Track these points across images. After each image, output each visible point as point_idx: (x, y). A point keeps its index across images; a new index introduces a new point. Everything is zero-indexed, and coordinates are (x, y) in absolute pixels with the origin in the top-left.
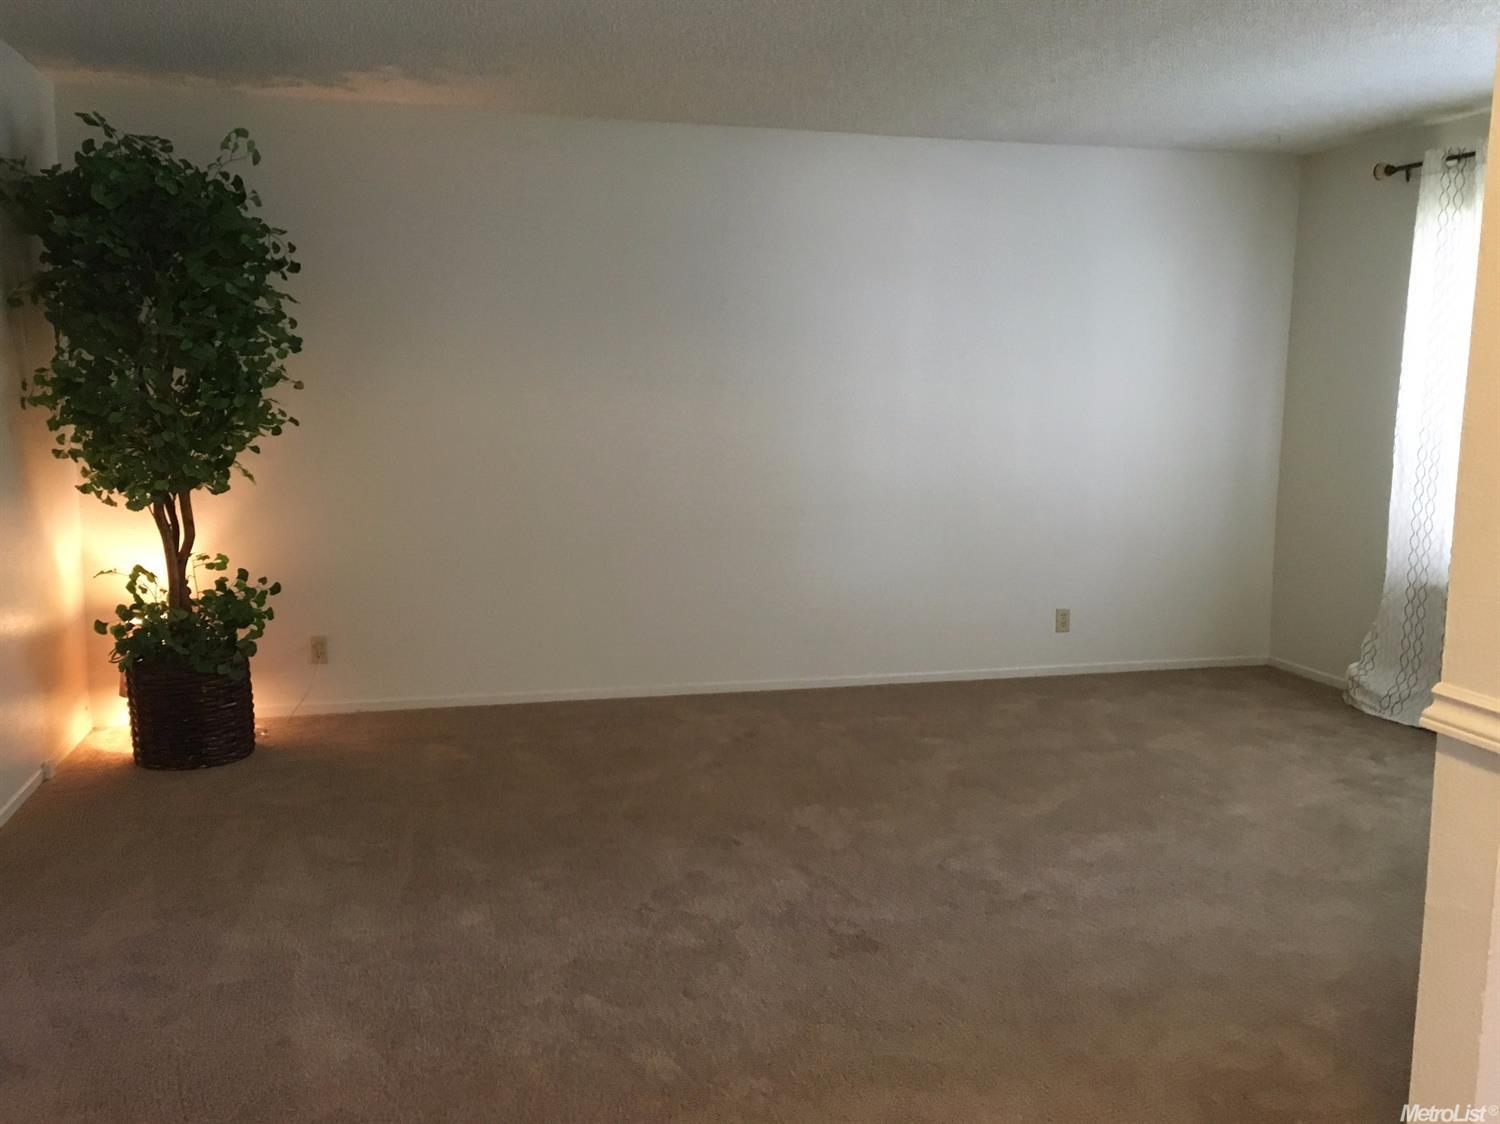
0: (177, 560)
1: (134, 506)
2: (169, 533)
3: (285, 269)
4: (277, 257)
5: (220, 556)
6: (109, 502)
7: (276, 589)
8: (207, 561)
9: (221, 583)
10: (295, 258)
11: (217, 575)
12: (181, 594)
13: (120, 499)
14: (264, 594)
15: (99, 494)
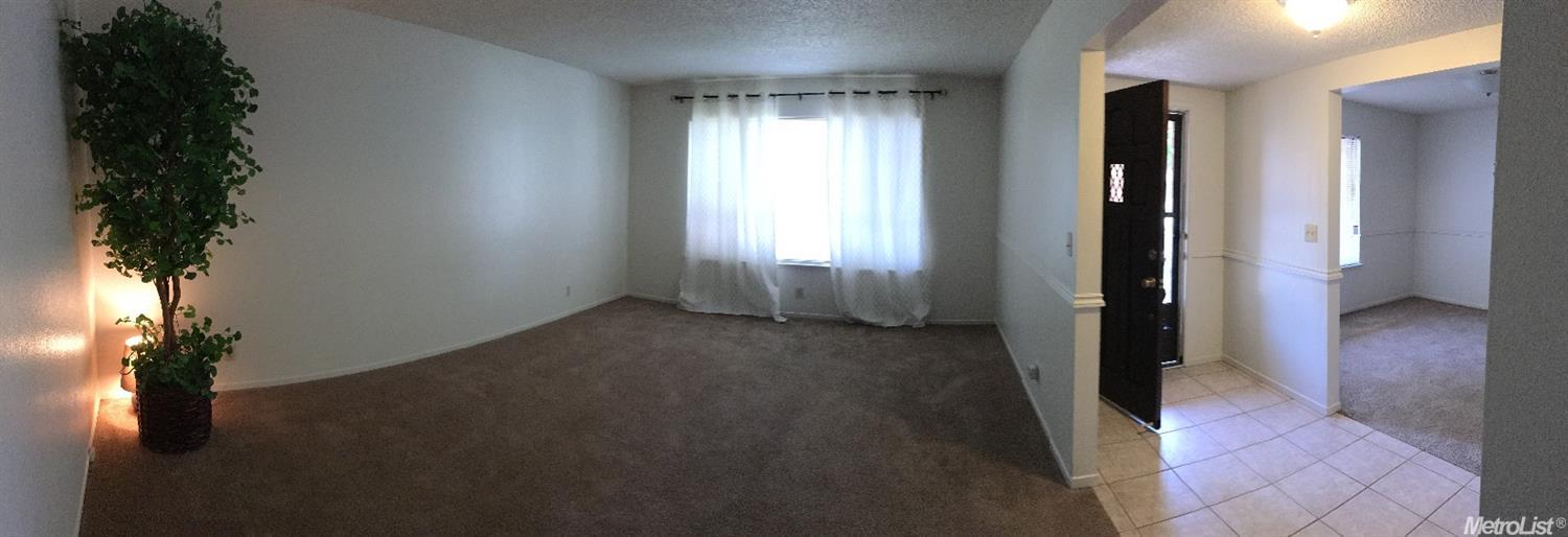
0: (169, 311)
1: (145, 280)
2: (163, 293)
3: (245, 110)
4: (242, 101)
5: (190, 307)
6: (126, 274)
7: (238, 336)
8: (183, 311)
9: (194, 326)
10: (253, 101)
11: (191, 321)
12: (172, 340)
13: (136, 275)
14: (229, 340)
15: (120, 270)
